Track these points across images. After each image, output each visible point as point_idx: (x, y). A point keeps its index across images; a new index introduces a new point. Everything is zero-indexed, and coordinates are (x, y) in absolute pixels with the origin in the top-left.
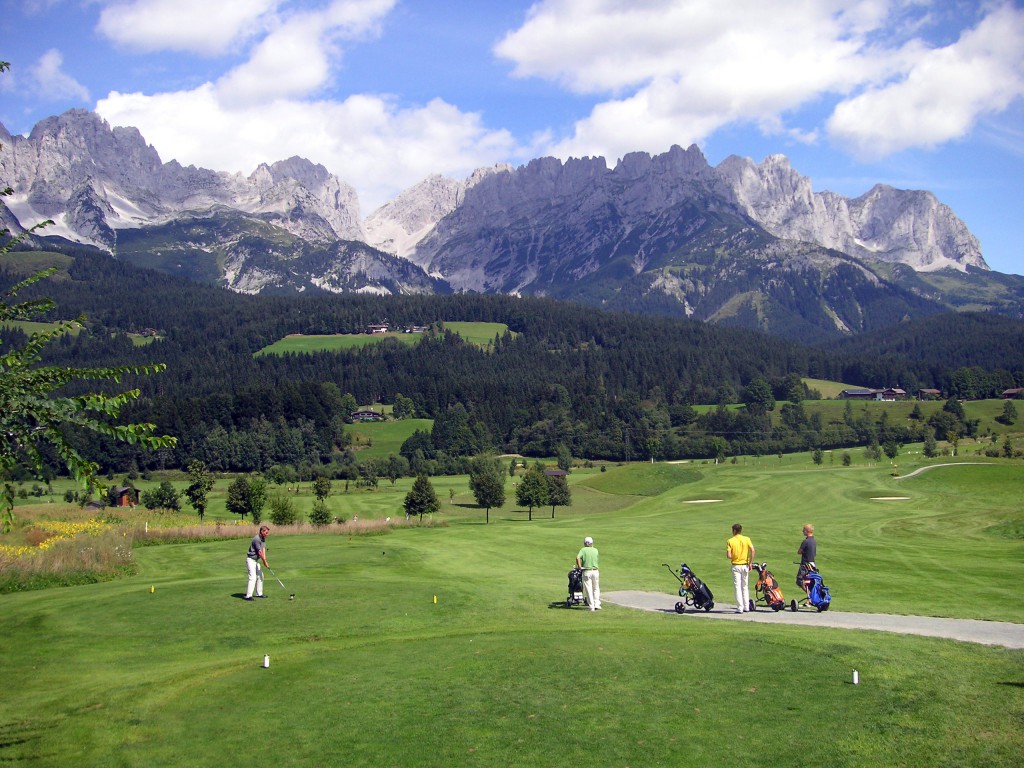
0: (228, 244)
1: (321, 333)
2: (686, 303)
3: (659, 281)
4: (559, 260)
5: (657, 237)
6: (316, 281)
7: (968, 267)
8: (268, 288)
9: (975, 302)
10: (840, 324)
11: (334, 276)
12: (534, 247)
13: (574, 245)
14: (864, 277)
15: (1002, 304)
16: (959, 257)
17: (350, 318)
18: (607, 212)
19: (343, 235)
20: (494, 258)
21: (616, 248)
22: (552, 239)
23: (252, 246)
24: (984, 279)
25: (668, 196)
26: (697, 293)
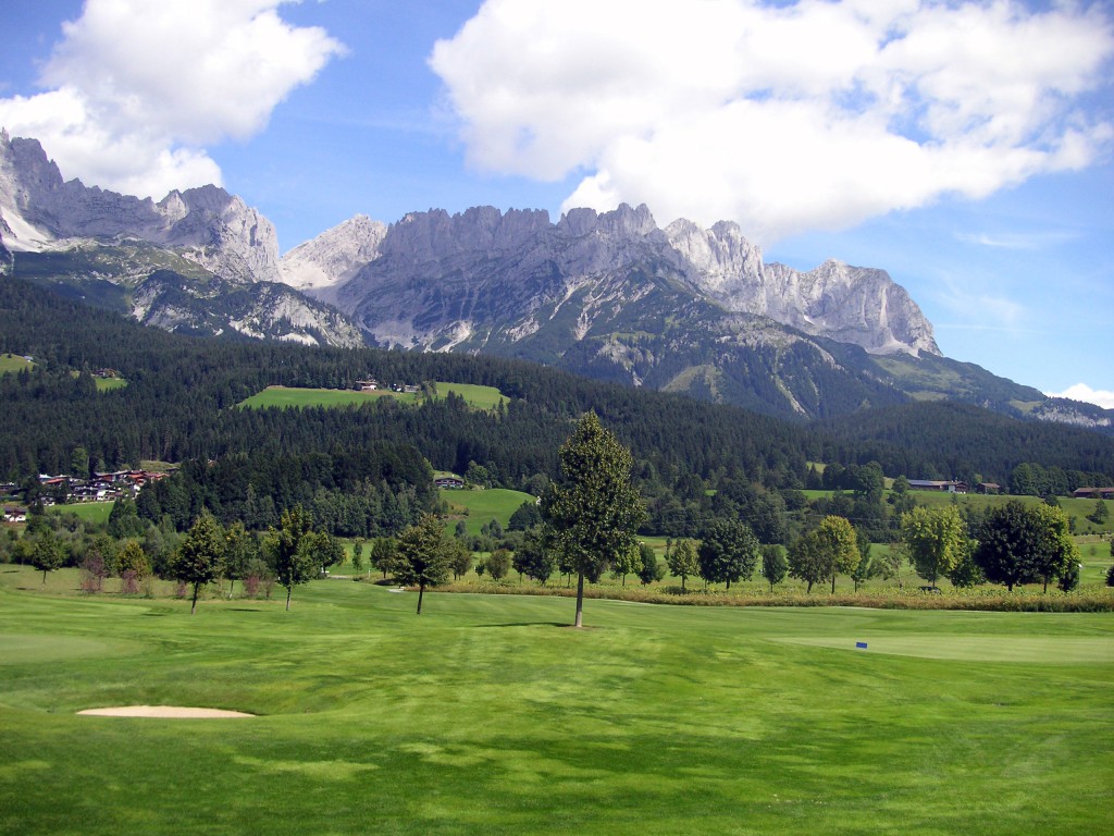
0: (137, 277)
1: (305, 386)
2: (634, 373)
3: (606, 349)
4: (495, 319)
5: (602, 300)
6: (236, 325)
7: (921, 352)
8: (182, 329)
9: (930, 389)
10: (796, 405)
11: (255, 320)
12: (468, 302)
13: (511, 303)
14: (821, 357)
15: (958, 393)
16: (911, 341)
17: (337, 372)
18: (549, 271)
19: (259, 275)
20: (424, 311)
21: (557, 309)
22: (488, 295)
23: (164, 281)
24: (937, 365)
25: (614, 257)
26: (646, 363)
